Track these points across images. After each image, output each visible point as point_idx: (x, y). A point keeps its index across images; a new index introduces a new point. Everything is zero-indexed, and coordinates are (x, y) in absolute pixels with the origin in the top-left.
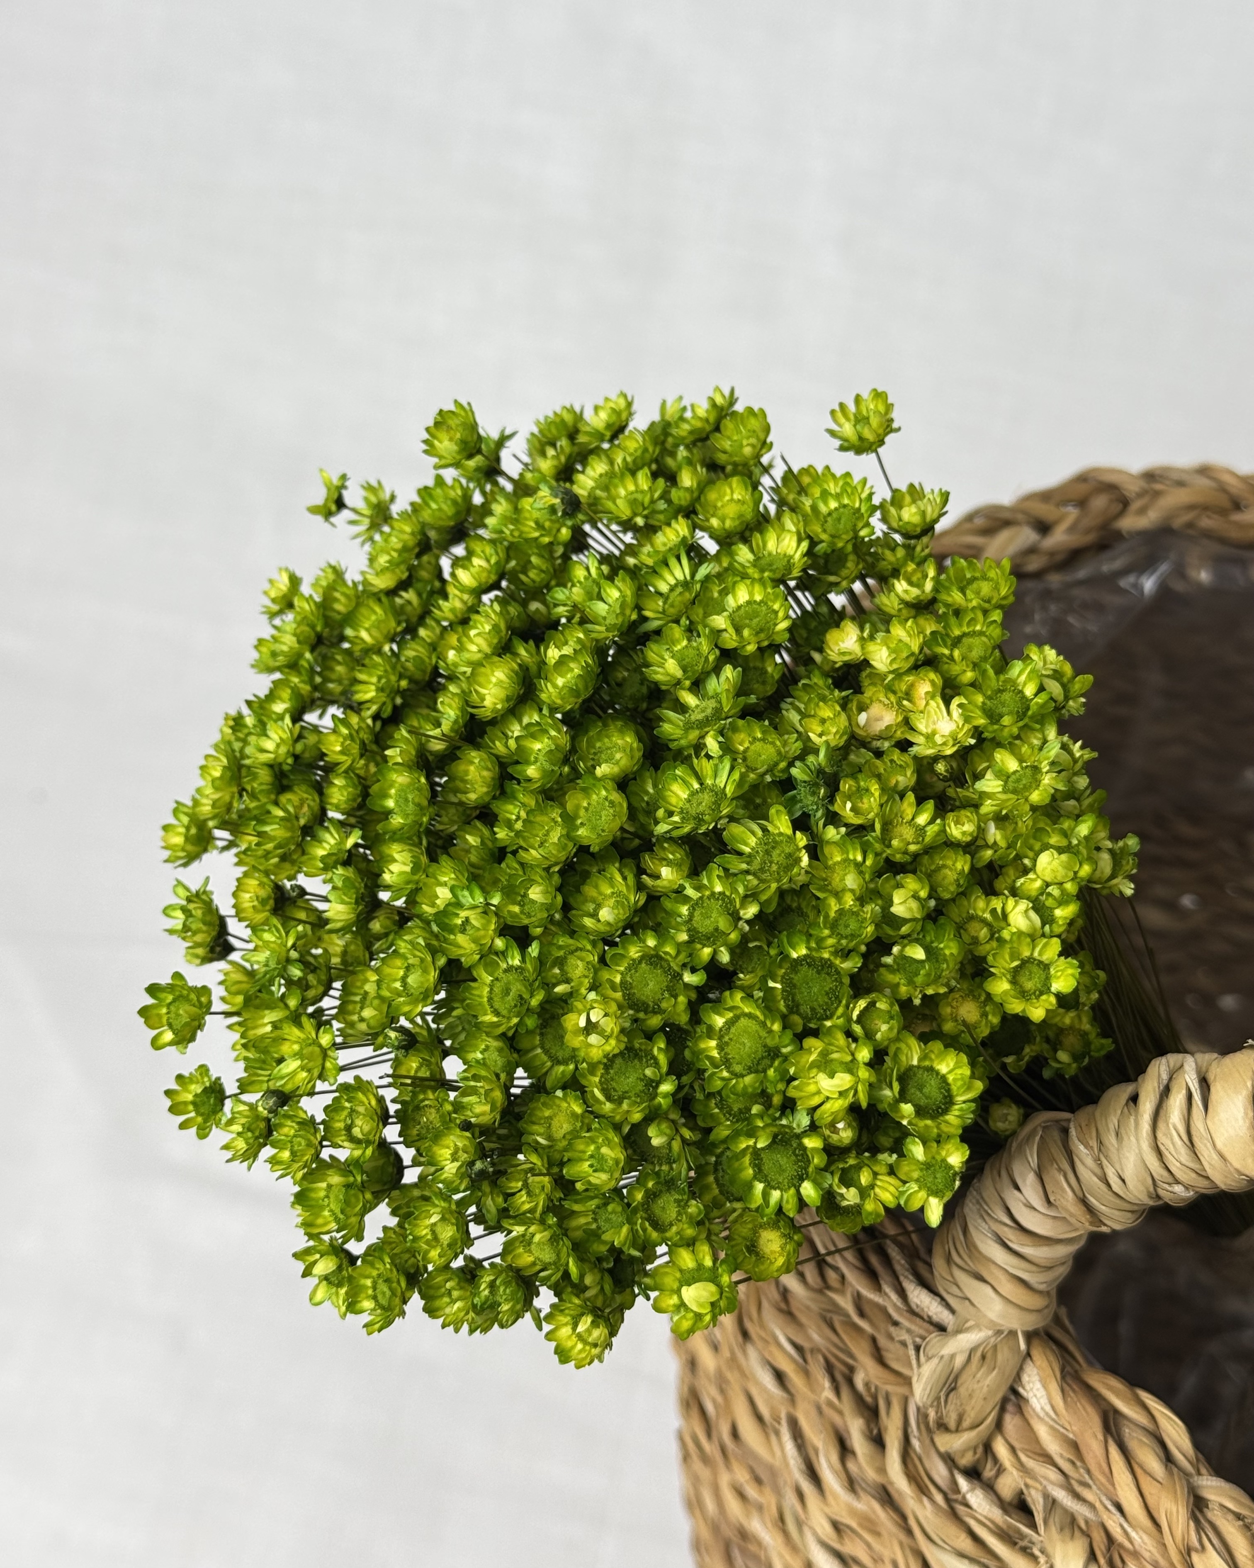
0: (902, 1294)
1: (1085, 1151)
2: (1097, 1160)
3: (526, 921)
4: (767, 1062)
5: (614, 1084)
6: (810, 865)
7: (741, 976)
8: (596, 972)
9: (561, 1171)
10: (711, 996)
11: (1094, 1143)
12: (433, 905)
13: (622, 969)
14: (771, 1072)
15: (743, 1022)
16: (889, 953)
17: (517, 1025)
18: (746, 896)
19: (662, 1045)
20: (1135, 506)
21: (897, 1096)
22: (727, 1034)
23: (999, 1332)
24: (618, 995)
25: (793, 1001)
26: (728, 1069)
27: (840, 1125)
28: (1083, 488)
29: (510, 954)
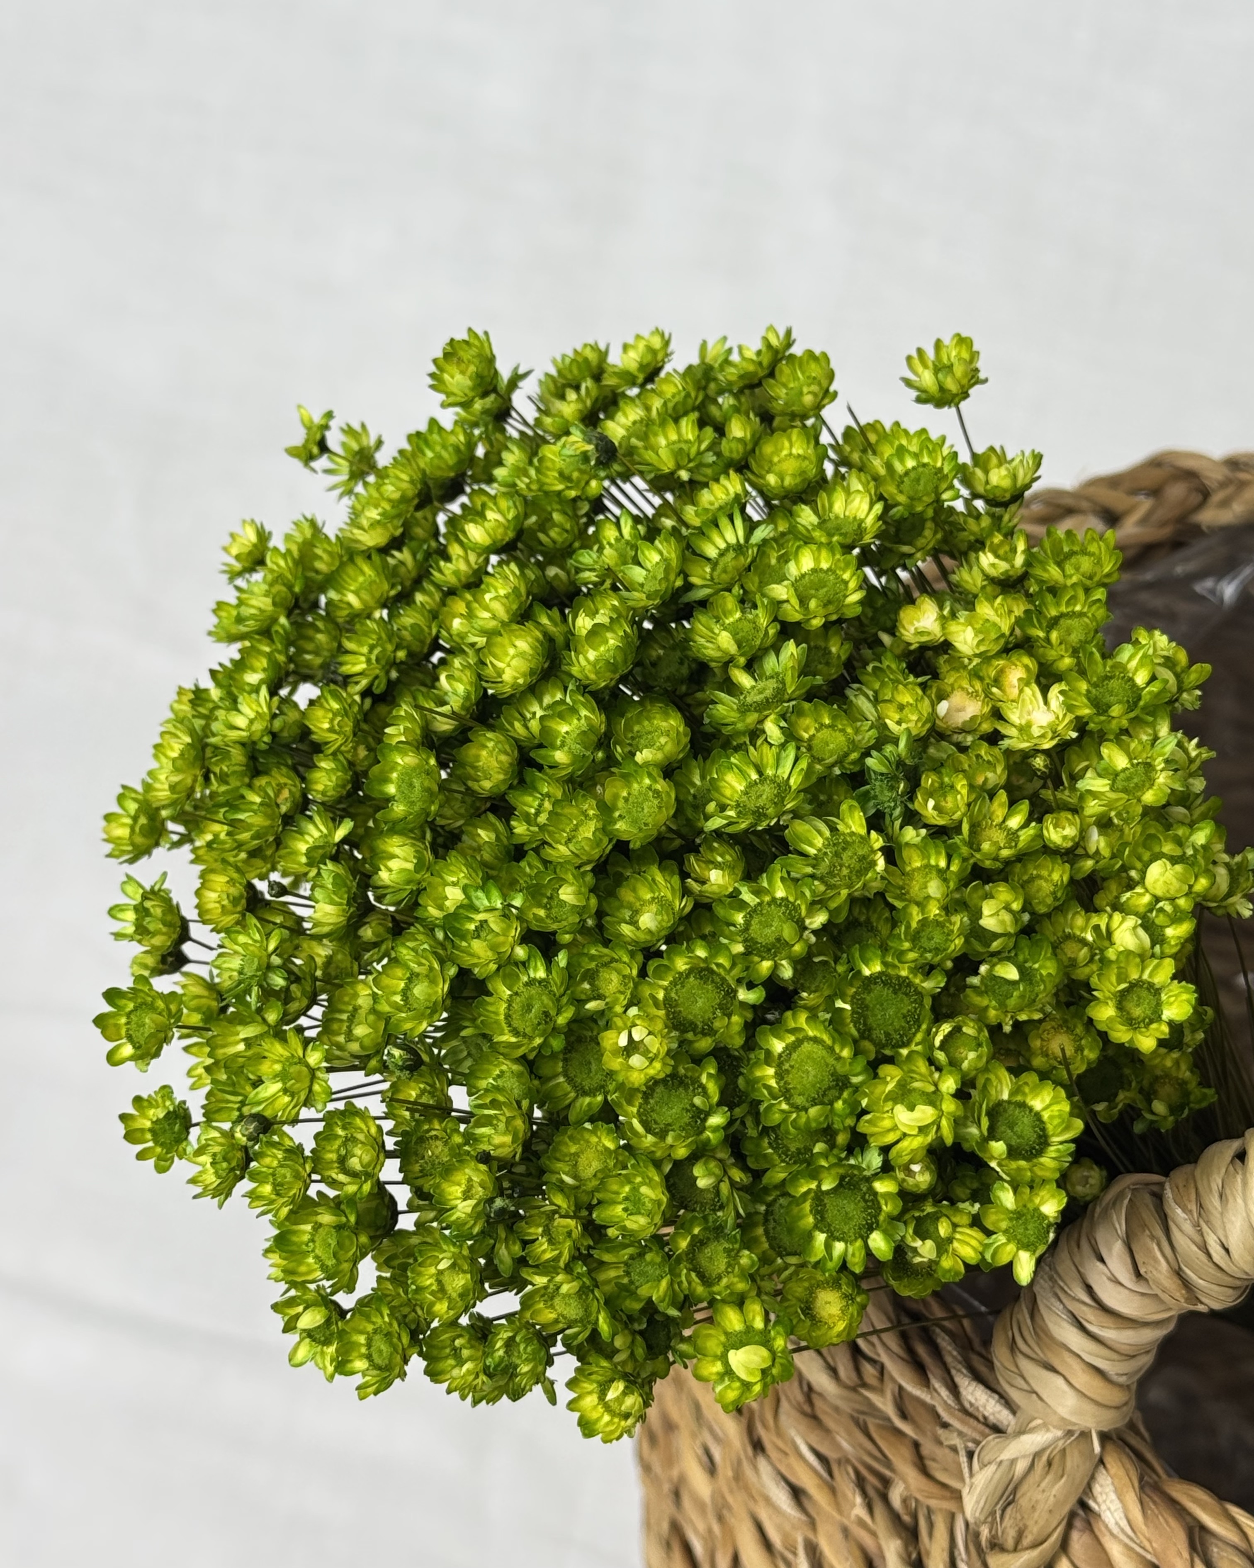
0: (954, 1390)
1: (1183, 1215)
2: (1197, 1225)
3: (554, 927)
4: (834, 1093)
5: (654, 1116)
6: (886, 870)
7: (805, 995)
8: (636, 986)
9: (590, 1214)
10: (769, 1016)
11: (1193, 1206)
12: (440, 908)
13: (666, 983)
14: (839, 1105)
15: (807, 1047)
16: (976, 973)
17: (541, 1046)
18: (813, 903)
19: (712, 1071)
20: (1216, 498)
21: (986, 1133)
22: (787, 1061)
23: (1070, 1433)
24: (662, 1013)
25: (865, 1024)
26: (787, 1100)
27: (916, 1168)
28: (1157, 475)
29: (532, 964)
